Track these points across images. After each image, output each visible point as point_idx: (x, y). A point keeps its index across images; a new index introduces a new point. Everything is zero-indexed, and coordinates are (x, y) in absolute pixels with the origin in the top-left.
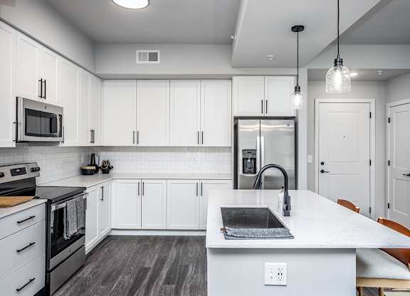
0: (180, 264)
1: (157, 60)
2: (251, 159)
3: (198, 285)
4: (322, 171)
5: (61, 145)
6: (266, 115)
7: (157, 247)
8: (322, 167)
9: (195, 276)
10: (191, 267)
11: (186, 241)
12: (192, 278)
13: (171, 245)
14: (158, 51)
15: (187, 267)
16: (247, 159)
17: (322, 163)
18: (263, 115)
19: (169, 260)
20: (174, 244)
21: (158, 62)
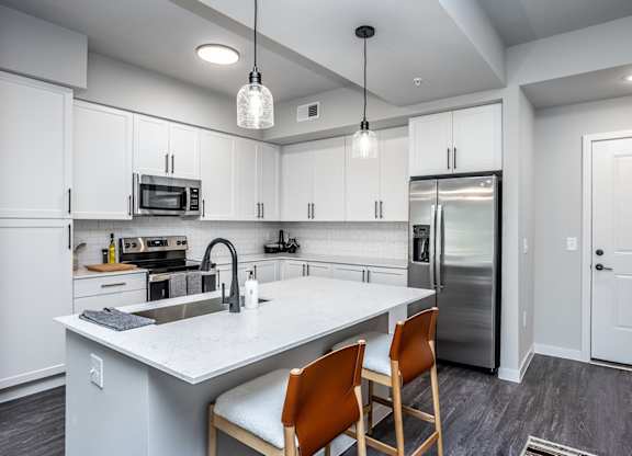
4: (599, 267)
5: (201, 218)
6: (456, 171)
8: (598, 260)
14: (318, 103)
17: (599, 253)
18: (450, 172)
21: (318, 116)
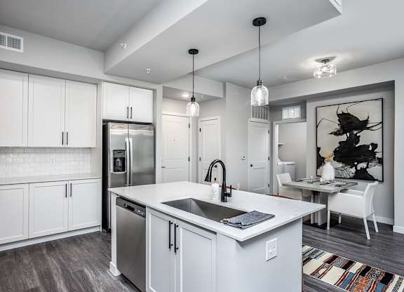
0: (71, 272)
1: (19, 48)
2: (120, 158)
3: (110, 286)
6: (131, 120)
7: (26, 261)
9: (99, 279)
10: (86, 271)
11: (56, 246)
12: (98, 281)
13: (42, 255)
14: (22, 39)
15: (82, 272)
16: (117, 158)
19: (55, 271)
20: (44, 252)
21: (21, 50)
